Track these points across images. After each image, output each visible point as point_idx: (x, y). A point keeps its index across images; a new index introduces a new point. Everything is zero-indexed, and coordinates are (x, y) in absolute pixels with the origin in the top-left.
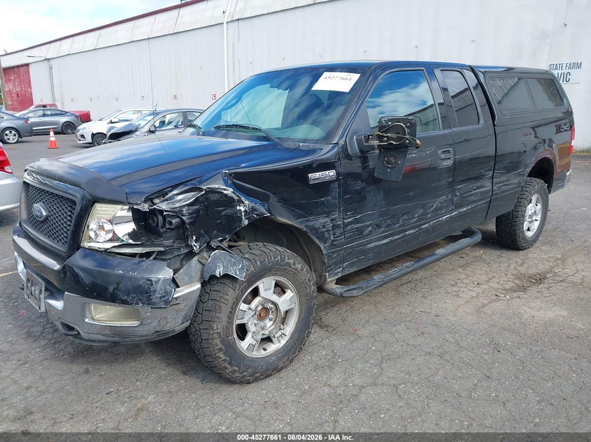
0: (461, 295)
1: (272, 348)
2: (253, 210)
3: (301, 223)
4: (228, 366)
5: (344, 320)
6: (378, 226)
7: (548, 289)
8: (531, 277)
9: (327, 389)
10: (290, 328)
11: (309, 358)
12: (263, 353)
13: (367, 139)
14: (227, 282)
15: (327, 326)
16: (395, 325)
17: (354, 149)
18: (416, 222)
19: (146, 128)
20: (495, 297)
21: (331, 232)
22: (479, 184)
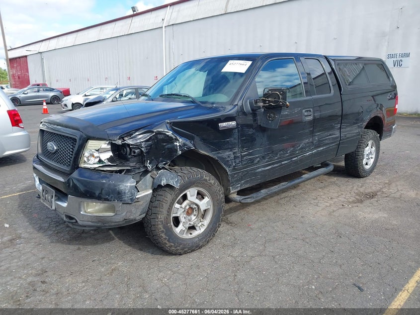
0: (319, 205)
1: (195, 233)
2: (184, 145)
3: (214, 155)
4: (167, 242)
5: (242, 219)
6: (263, 158)
7: (377, 201)
8: (367, 195)
9: (230, 258)
10: (207, 222)
11: (220, 241)
12: (190, 236)
13: (256, 102)
14: (167, 189)
15: (231, 223)
16: (275, 222)
17: (248, 108)
18: (289, 156)
19: (110, 99)
20: (342, 206)
21: (233, 161)
22: (331, 133)
